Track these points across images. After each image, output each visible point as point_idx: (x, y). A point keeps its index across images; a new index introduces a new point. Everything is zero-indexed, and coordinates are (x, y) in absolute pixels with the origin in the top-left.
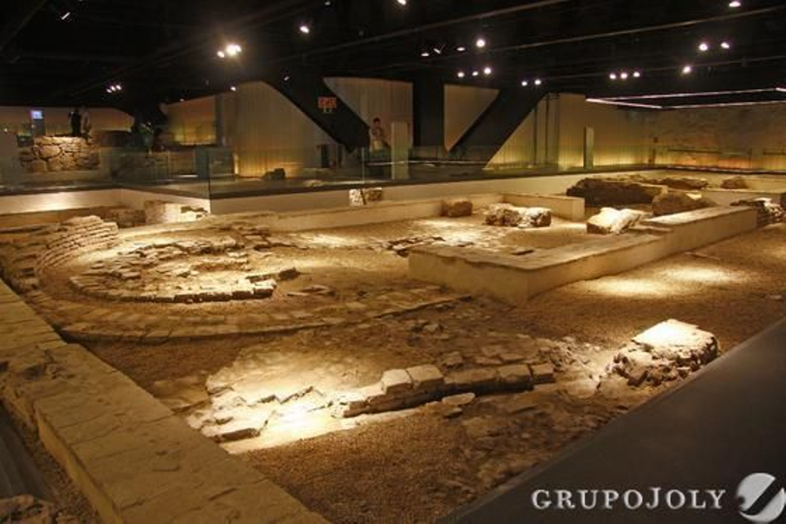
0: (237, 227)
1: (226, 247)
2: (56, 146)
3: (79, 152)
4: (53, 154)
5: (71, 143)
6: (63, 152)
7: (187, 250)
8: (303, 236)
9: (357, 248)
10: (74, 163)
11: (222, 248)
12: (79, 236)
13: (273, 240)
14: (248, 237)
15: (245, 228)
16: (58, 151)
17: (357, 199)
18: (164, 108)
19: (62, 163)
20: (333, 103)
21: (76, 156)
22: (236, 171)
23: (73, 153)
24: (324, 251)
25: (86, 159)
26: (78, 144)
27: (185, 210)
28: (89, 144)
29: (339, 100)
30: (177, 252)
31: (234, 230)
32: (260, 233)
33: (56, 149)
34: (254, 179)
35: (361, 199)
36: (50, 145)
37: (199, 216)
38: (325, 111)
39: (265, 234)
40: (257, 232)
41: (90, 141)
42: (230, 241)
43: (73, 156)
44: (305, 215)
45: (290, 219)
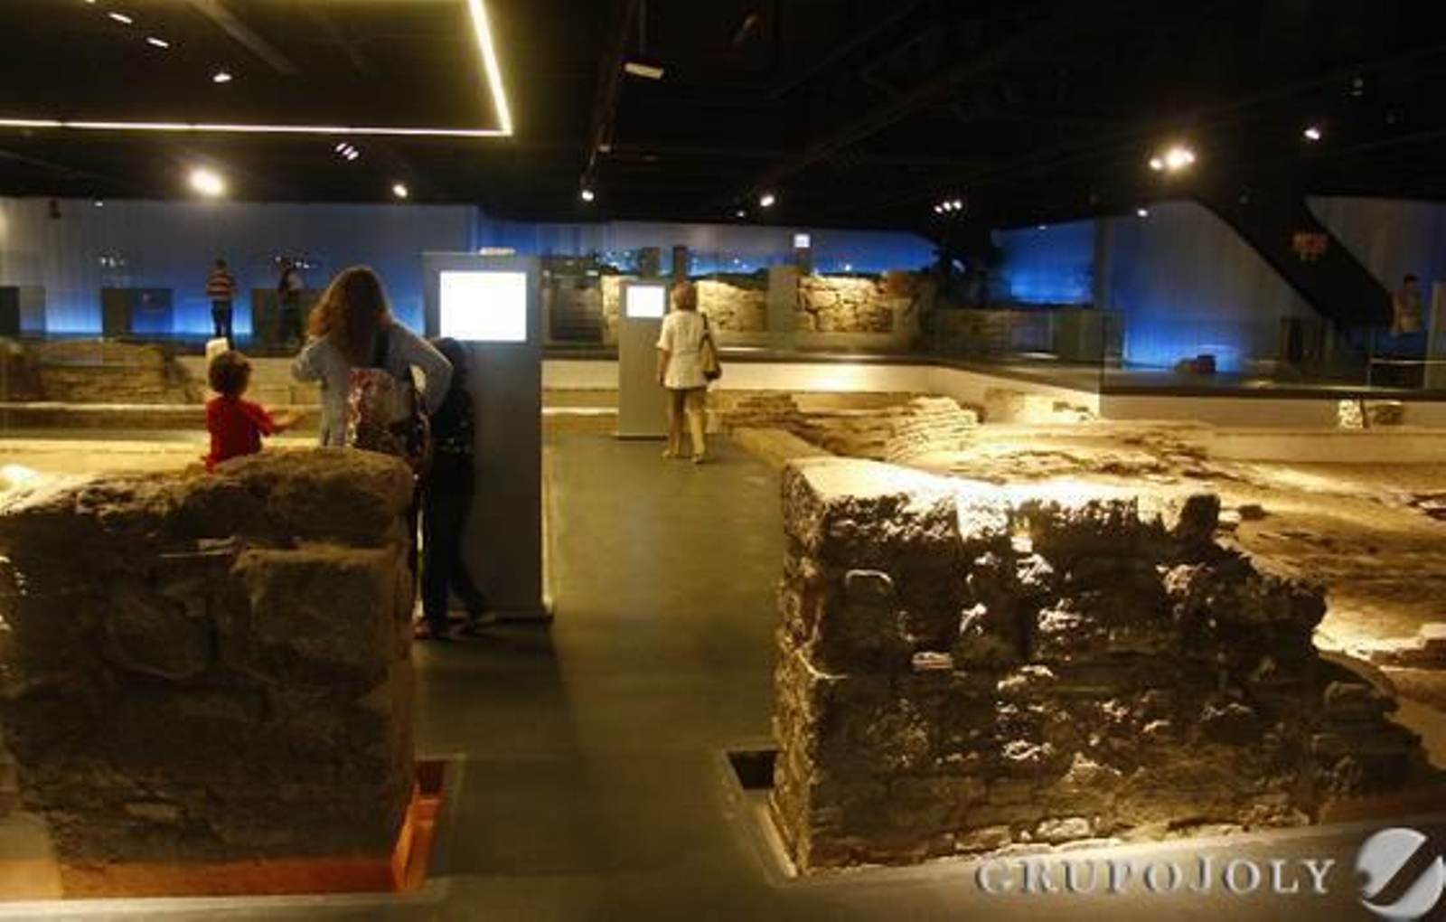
0: (1152, 440)
1: (1143, 466)
2: (832, 293)
3: (865, 302)
4: (827, 304)
5: (855, 289)
6: (842, 302)
7: (1083, 462)
8: (1257, 468)
9: (1352, 496)
10: (854, 321)
11: (1136, 467)
12: (926, 425)
13: (1212, 467)
14: (1174, 458)
15: (1168, 442)
16: (834, 299)
17: (1351, 419)
18: (997, 238)
19: (836, 319)
20: (1320, 244)
21: (859, 309)
22: (1125, 355)
23: (855, 305)
24: (1295, 493)
25: (872, 314)
26: (865, 292)
27: (1060, 406)
28: (880, 291)
29: (1332, 239)
30: (1066, 464)
31: (1147, 445)
32: (1191, 453)
33: (830, 298)
34: (1157, 370)
35: (1360, 420)
36: (824, 290)
37: (1083, 418)
38: (1303, 258)
39: (1197, 455)
40: (1185, 450)
41: (882, 286)
42: (1143, 457)
43: (855, 308)
44: (1261, 435)
45: (1233, 439)
